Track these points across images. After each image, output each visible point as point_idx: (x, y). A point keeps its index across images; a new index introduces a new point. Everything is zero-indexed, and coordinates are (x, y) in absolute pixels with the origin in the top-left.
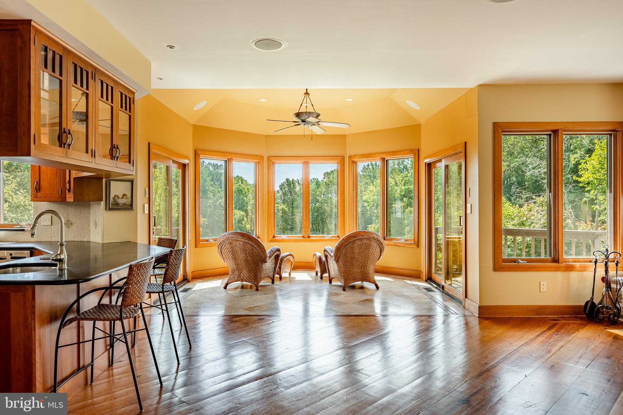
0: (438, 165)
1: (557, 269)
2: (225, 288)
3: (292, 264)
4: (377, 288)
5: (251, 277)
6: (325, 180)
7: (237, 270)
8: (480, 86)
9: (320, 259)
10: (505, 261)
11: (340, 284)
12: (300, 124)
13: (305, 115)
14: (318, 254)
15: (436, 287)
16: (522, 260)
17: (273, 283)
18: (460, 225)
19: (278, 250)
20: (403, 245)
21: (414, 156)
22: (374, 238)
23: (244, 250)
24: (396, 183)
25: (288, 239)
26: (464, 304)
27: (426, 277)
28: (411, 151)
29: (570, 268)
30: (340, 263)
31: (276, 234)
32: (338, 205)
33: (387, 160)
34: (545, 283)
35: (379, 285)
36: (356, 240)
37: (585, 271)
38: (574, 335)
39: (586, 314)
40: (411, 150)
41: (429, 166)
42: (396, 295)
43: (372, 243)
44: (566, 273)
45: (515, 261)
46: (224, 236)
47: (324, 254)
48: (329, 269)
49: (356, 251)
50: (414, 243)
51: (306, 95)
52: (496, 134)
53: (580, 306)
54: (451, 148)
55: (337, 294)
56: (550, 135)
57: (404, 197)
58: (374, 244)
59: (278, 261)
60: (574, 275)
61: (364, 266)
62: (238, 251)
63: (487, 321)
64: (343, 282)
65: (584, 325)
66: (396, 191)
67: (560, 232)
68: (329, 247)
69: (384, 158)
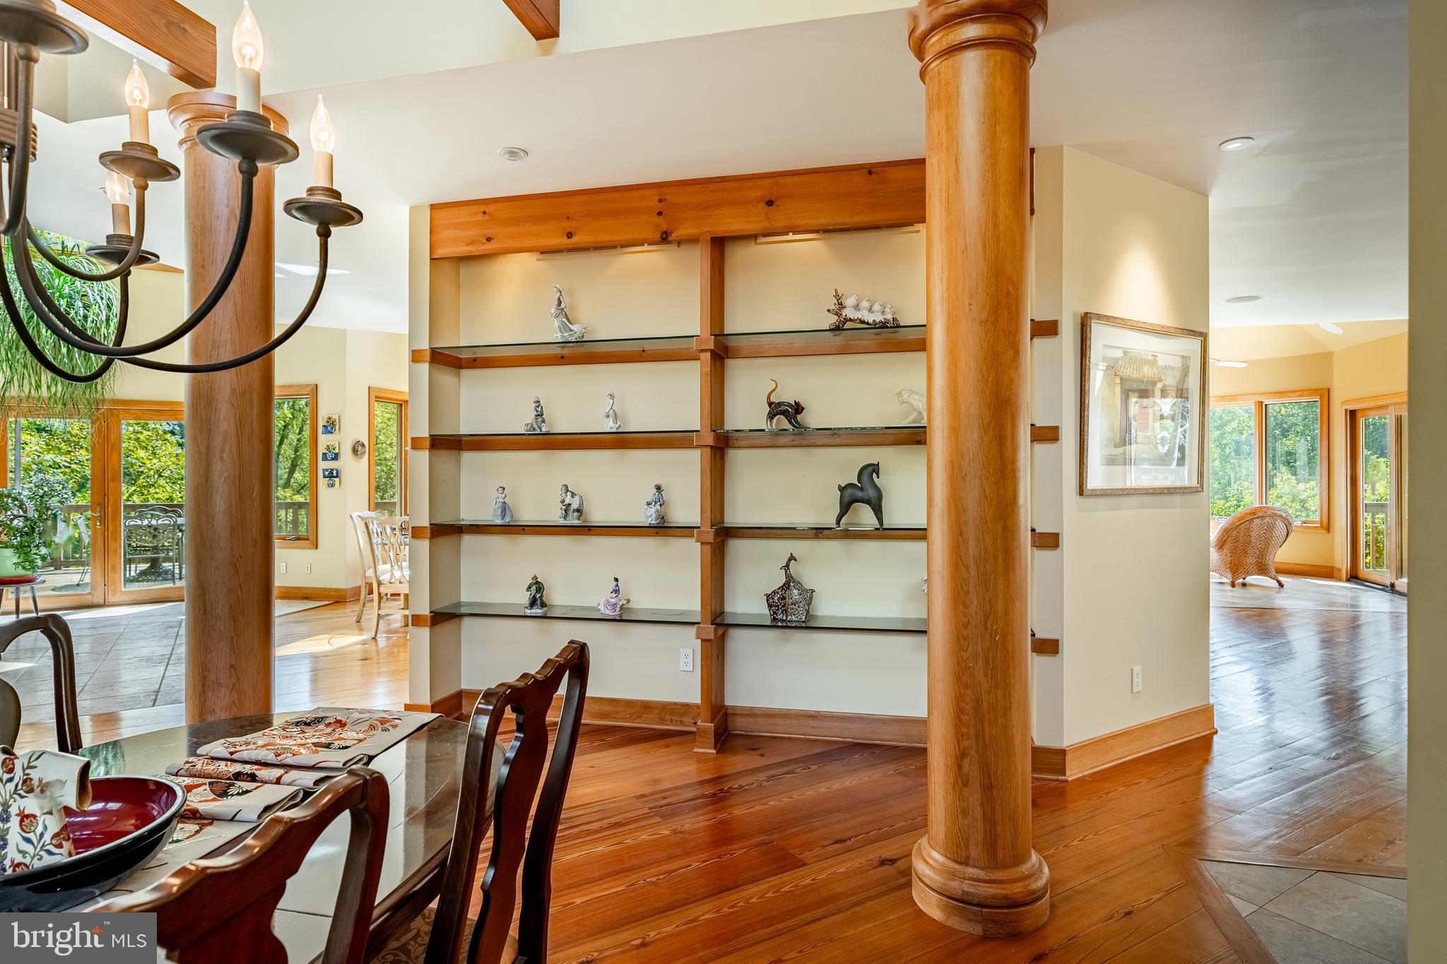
0: (1370, 413)
4: (1280, 586)
15: (1372, 587)
21: (1321, 399)
22: (1281, 516)
27: (1347, 575)
30: (1225, 550)
33: (1266, 405)
35: (1283, 582)
36: (1255, 518)
40: (1314, 390)
41: (1353, 414)
43: (1277, 522)
49: (1254, 533)
50: (1322, 527)
58: (1281, 527)
61: (1262, 555)
69: (1262, 402)
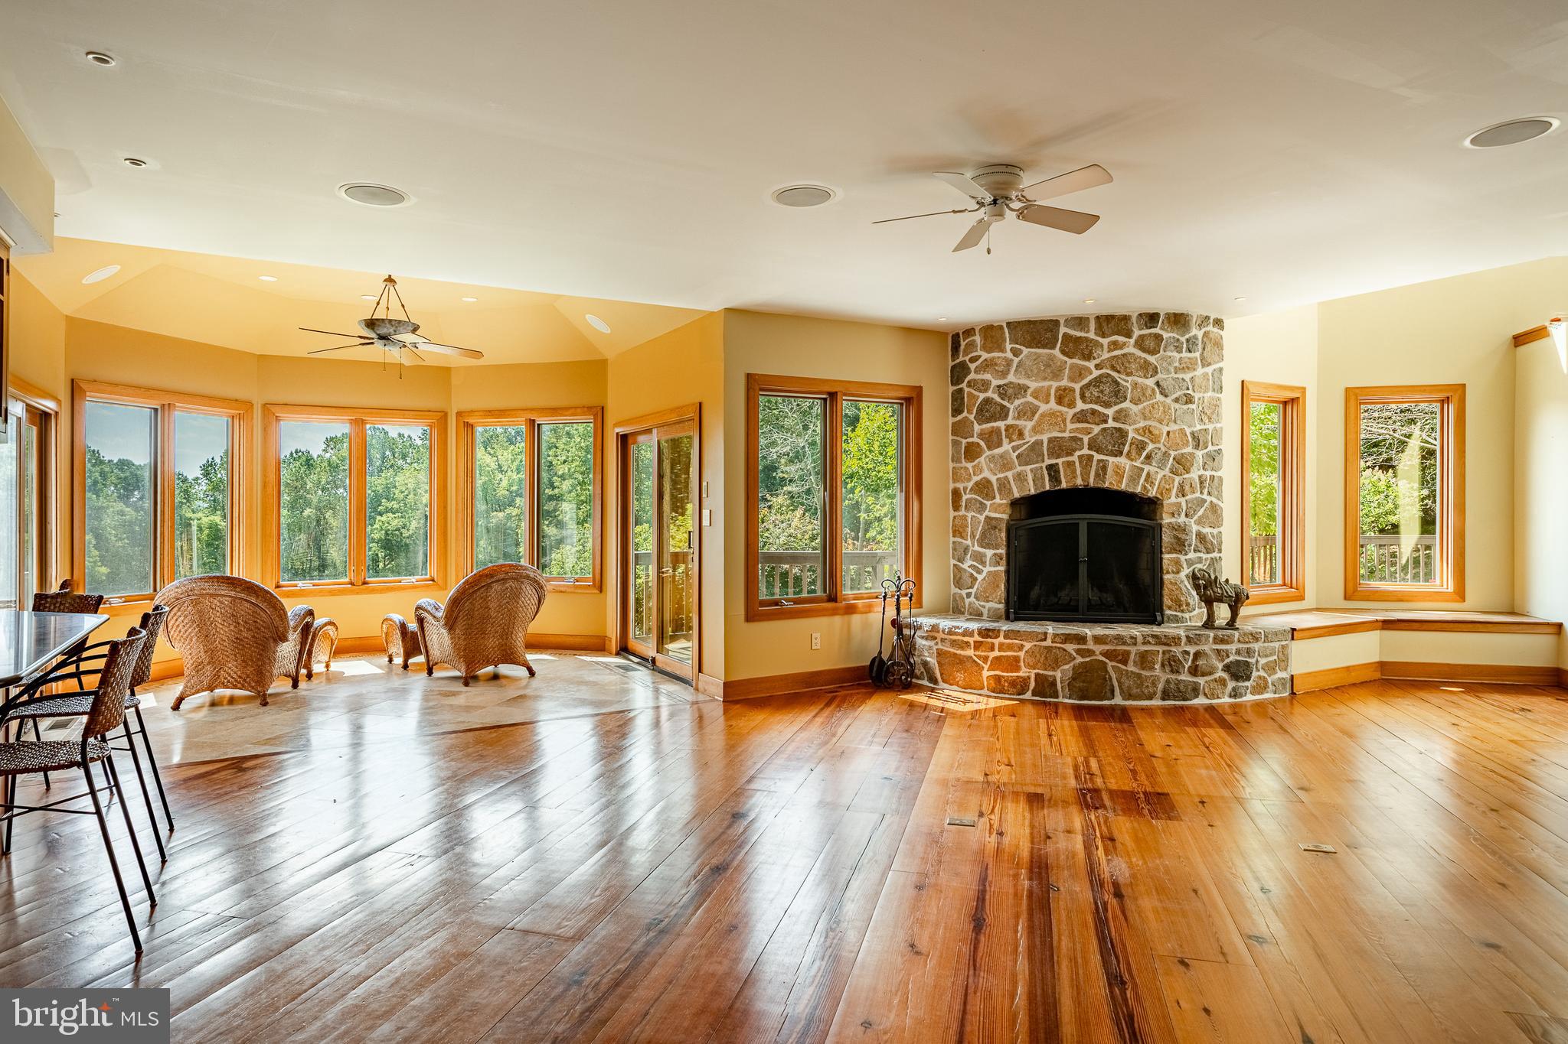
0: (641, 438)
1: (834, 612)
2: (176, 707)
3: (332, 644)
4: (532, 673)
5: (248, 677)
6: (328, 455)
7: (209, 663)
8: (728, 310)
9: (403, 627)
10: (763, 603)
11: (457, 673)
12: (372, 343)
13: (388, 325)
14: (397, 618)
15: (637, 663)
16: (787, 600)
17: (295, 685)
18: (690, 547)
19: (310, 613)
20: (572, 590)
21: (595, 420)
22: (528, 577)
23: (233, 615)
24: (500, 466)
25: (315, 590)
26: (697, 684)
27: (616, 648)
28: (589, 409)
29: (851, 610)
30: (458, 631)
31: (284, 580)
32: (431, 513)
33: (539, 425)
34: (818, 635)
35: (535, 668)
36: (493, 582)
37: (870, 612)
38: (861, 708)
39: (871, 678)
40: (586, 408)
41: (624, 440)
42: (572, 683)
43: (523, 587)
44: (846, 617)
45: (776, 603)
46: (177, 588)
47: (416, 615)
48: (426, 647)
49: (493, 605)
50: (594, 585)
51: (388, 283)
52: (751, 393)
53: (863, 667)
54: (672, 410)
55: (454, 694)
56: (825, 400)
57: (516, 496)
58: (528, 590)
59: (307, 638)
60: (856, 619)
61: (507, 633)
62: (216, 619)
63: (738, 706)
64: (463, 669)
65: (870, 695)
66: (499, 484)
67: (838, 553)
68: (428, 600)
69: (534, 420)
